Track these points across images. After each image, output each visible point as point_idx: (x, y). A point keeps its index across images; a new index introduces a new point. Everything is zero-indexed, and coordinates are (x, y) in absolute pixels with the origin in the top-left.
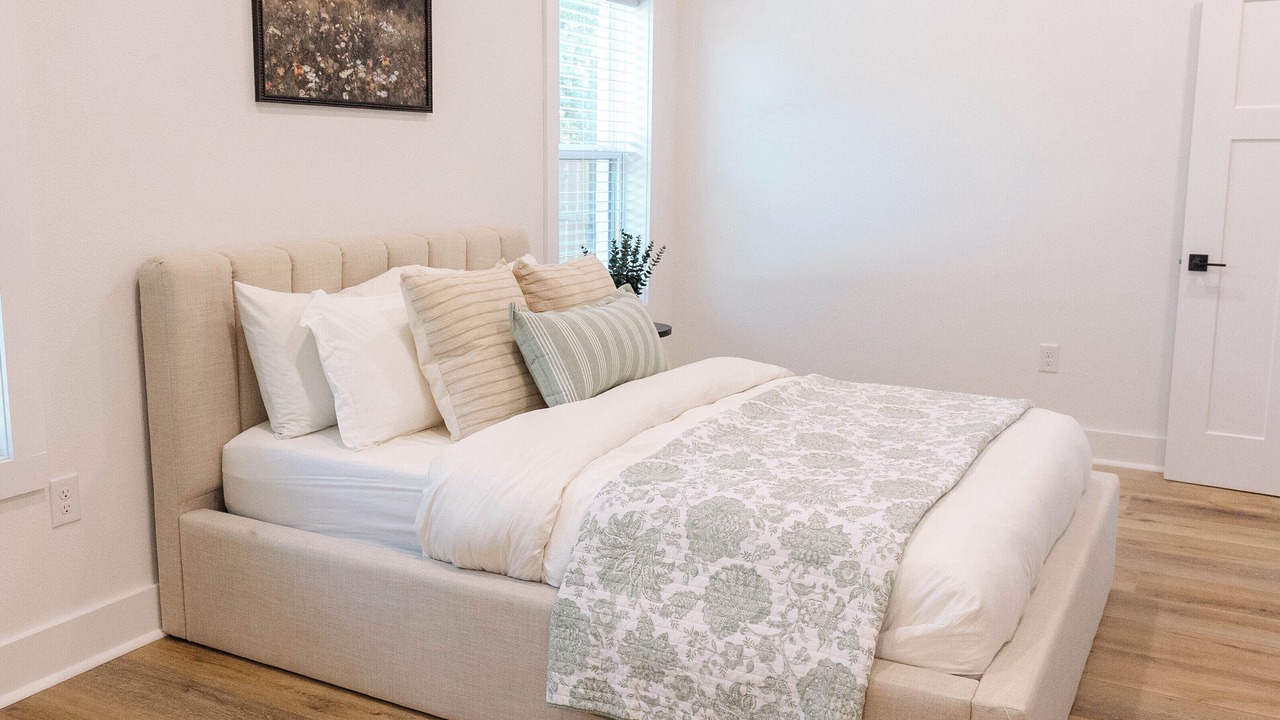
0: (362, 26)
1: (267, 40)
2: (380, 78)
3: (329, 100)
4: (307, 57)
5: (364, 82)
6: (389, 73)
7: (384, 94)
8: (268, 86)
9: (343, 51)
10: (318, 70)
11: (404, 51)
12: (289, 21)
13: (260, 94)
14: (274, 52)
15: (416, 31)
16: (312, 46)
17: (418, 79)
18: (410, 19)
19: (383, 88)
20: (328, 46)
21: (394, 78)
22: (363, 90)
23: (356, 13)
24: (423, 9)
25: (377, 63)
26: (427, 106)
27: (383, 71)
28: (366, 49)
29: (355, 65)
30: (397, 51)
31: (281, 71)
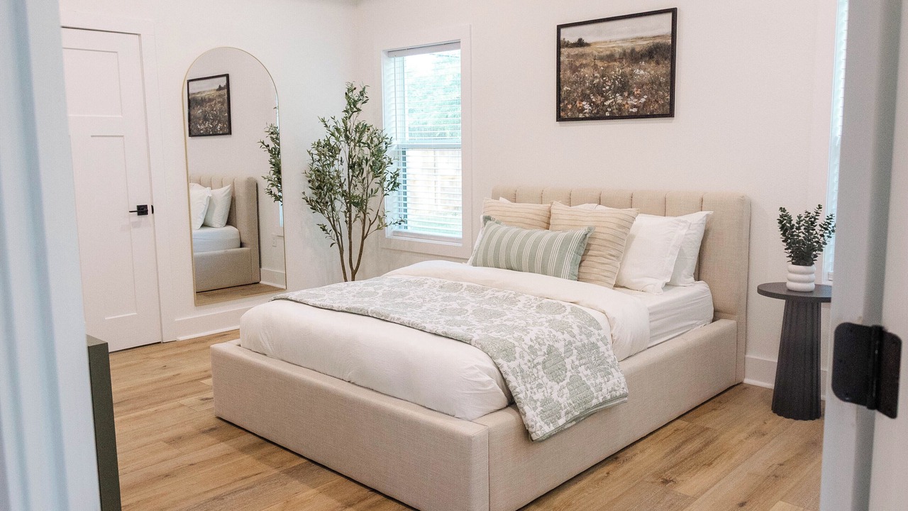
0: (621, 75)
1: (562, 93)
2: (633, 101)
3: (597, 116)
4: (585, 97)
5: (620, 105)
6: (639, 97)
7: (635, 110)
8: (562, 114)
9: (607, 91)
10: (591, 103)
11: (652, 83)
12: (576, 82)
13: (559, 118)
14: (566, 98)
15: (663, 69)
16: (588, 92)
17: (663, 98)
18: (658, 63)
19: (635, 106)
20: (598, 90)
21: (643, 100)
22: (620, 110)
23: (617, 69)
24: (669, 55)
25: (631, 93)
26: (670, 114)
27: (635, 97)
28: (624, 87)
29: (615, 97)
30: (647, 84)
31: (570, 106)
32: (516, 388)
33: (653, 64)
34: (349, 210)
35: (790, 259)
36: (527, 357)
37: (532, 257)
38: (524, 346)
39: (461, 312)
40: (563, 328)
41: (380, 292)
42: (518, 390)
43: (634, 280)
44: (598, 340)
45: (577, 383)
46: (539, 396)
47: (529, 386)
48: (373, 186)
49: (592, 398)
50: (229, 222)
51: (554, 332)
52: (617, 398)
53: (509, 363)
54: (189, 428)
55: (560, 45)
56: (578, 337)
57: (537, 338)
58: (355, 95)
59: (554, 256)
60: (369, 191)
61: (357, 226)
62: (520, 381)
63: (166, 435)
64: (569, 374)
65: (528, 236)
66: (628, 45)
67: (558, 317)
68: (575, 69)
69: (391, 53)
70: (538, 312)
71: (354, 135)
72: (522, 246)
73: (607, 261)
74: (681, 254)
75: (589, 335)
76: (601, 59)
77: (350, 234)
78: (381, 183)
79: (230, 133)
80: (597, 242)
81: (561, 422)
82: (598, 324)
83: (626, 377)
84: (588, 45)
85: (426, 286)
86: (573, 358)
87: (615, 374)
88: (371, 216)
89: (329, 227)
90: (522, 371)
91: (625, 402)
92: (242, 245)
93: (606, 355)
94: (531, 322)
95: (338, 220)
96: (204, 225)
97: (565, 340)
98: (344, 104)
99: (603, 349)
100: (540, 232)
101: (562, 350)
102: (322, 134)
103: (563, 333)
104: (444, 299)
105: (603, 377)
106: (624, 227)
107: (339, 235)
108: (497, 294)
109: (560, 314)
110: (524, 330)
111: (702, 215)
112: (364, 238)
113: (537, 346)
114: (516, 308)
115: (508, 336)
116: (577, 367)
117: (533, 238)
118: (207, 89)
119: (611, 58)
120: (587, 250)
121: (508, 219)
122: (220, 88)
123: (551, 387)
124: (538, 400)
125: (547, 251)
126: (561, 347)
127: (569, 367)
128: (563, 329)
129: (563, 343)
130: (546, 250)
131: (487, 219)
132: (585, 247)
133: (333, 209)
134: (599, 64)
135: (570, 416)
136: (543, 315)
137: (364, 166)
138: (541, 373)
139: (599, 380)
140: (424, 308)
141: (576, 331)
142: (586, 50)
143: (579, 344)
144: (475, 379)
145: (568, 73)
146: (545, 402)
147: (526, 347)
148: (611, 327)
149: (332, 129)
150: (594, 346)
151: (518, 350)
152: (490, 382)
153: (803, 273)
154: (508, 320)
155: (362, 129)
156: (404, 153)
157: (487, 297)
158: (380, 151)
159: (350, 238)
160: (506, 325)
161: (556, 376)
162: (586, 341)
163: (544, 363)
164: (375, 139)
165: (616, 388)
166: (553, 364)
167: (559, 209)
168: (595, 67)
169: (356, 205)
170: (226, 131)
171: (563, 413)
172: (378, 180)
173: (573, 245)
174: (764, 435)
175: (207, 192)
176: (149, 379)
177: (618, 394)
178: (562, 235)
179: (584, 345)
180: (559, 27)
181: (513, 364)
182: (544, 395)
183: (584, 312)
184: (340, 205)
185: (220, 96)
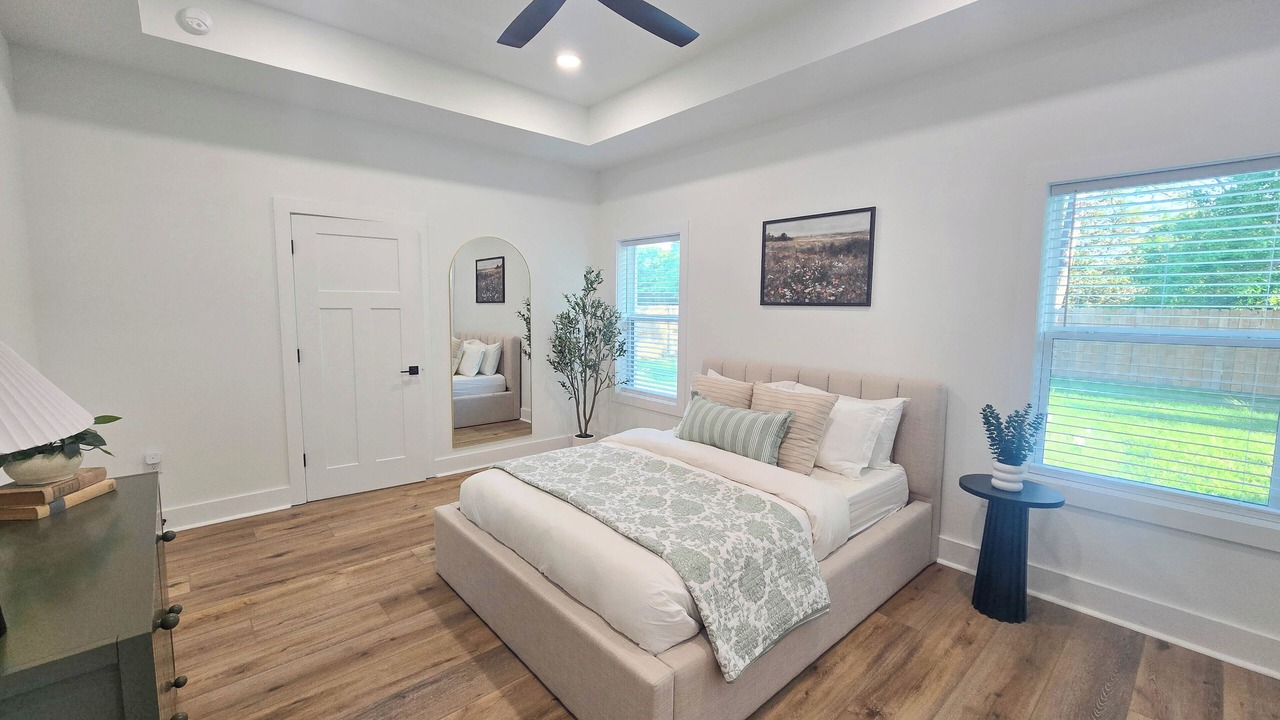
0: (821, 267)
1: (766, 281)
2: (832, 290)
3: (798, 302)
4: (786, 285)
5: (819, 293)
6: (837, 287)
7: (832, 298)
8: (766, 299)
9: (807, 280)
10: (792, 290)
11: (850, 274)
12: (779, 272)
13: (763, 303)
14: (769, 285)
15: (861, 263)
16: (789, 280)
17: (860, 288)
18: (856, 257)
19: (833, 295)
20: (798, 278)
21: (841, 289)
22: (818, 297)
23: (817, 261)
24: (868, 249)
25: (829, 283)
26: (867, 303)
27: (833, 287)
28: (823, 277)
29: (815, 286)
30: (844, 275)
31: (772, 292)
32: (708, 617)
33: (851, 258)
34: (584, 371)
35: (995, 456)
36: (723, 575)
37: (734, 437)
38: (719, 560)
39: (658, 502)
40: (761, 531)
41: (590, 465)
42: (710, 620)
43: (832, 463)
44: (798, 544)
45: (777, 600)
46: (734, 623)
47: (722, 610)
48: (604, 352)
49: (792, 616)
50: (498, 371)
51: (753, 540)
52: (818, 611)
53: (702, 586)
54: (408, 587)
55: (765, 238)
56: (777, 544)
57: (734, 548)
58: (592, 277)
59: (755, 438)
60: (602, 355)
61: (591, 384)
62: (713, 607)
63: (385, 594)
64: (768, 589)
65: (731, 415)
66: (827, 240)
67: (758, 517)
68: (778, 260)
69: (626, 243)
70: (737, 508)
71: (589, 309)
72: (725, 425)
73: (806, 444)
74: (879, 441)
75: (789, 539)
76: (803, 252)
77: (585, 391)
78: (611, 350)
79: (504, 301)
80: (796, 425)
81: (758, 651)
82: (799, 524)
83: (827, 584)
84: (791, 239)
85: (633, 461)
86: (773, 568)
87: (817, 583)
88: (603, 376)
89: (568, 384)
90: (716, 593)
91: (827, 613)
92: (507, 390)
93: (807, 561)
94: (729, 524)
95: (576, 378)
96: (479, 373)
97: (764, 548)
98: (583, 284)
99: (803, 554)
100: (743, 412)
101: (761, 561)
102: (565, 308)
103: (762, 540)
104: (648, 481)
105: (803, 588)
106: (823, 413)
107: (576, 391)
108: (698, 479)
109: (758, 511)
110: (721, 537)
111: (899, 401)
112: (596, 394)
113: (734, 560)
114: (714, 500)
115: (704, 547)
116: (776, 579)
117: (736, 418)
118: (490, 266)
119: (811, 251)
120: (787, 433)
121: (714, 394)
122: (498, 267)
123: (748, 609)
124: (733, 628)
125: (749, 431)
126: (759, 557)
127: (767, 580)
128: (763, 534)
129: (761, 552)
130: (747, 432)
131: (695, 394)
132: (786, 429)
133: (572, 369)
134: (800, 255)
135: (768, 641)
136: (742, 513)
137: (597, 335)
138: (737, 592)
139: (801, 592)
140: (625, 494)
141: (776, 536)
142: (789, 243)
143: (779, 551)
144: (662, 608)
145: (772, 263)
146: (740, 630)
147: (721, 562)
148: (812, 526)
149: (573, 304)
150: (795, 551)
151: (712, 566)
152: (679, 612)
153: (1011, 473)
154: (705, 518)
155: (597, 305)
156: (633, 324)
157: (688, 481)
158: (611, 323)
159: (585, 394)
160: (702, 527)
161: (752, 595)
162: (786, 547)
163: (741, 579)
164: (607, 313)
165: (818, 600)
166: (751, 580)
167: (763, 389)
168: (797, 259)
169: (590, 367)
170: (501, 300)
171: (760, 639)
172: (608, 347)
173: (774, 428)
174: (970, 643)
175: (482, 347)
176: (397, 520)
177: (819, 607)
178: (764, 417)
179: (784, 552)
180: (765, 224)
181: (706, 586)
182: (740, 620)
183: (784, 510)
184: (577, 367)
185: (497, 273)
